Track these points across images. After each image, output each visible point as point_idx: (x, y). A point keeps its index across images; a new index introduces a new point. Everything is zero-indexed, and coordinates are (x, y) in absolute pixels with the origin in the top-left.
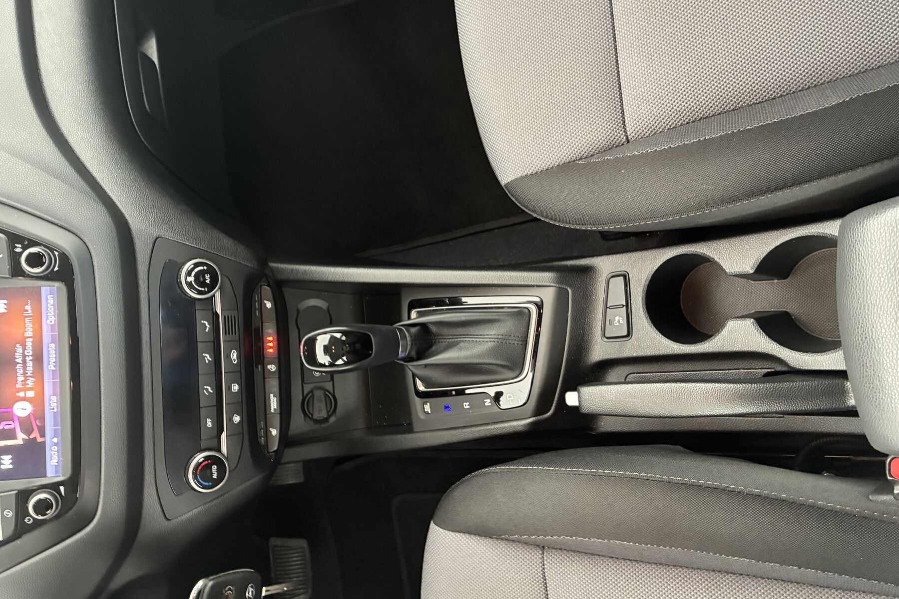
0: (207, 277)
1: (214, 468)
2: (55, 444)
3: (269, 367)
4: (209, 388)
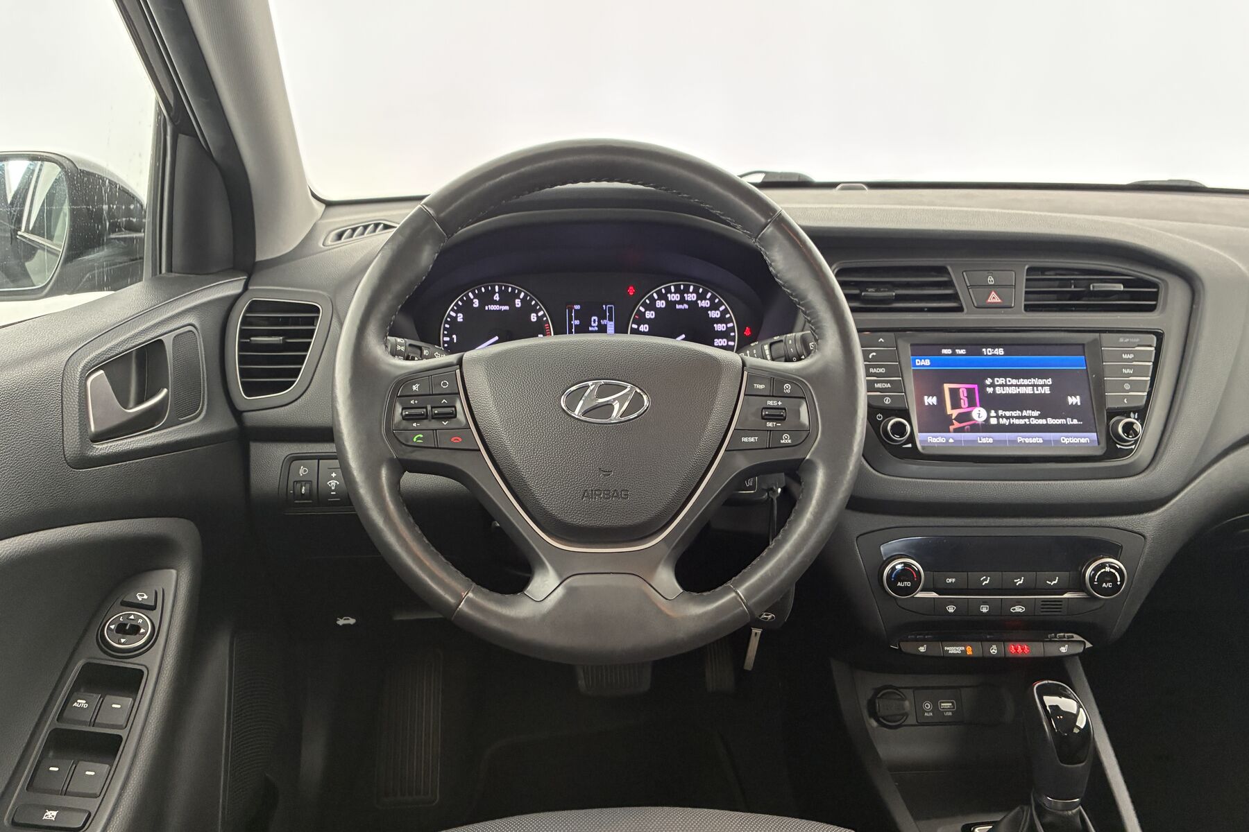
0: (1110, 585)
1: (908, 584)
2: (947, 441)
3: (994, 647)
4: (987, 582)
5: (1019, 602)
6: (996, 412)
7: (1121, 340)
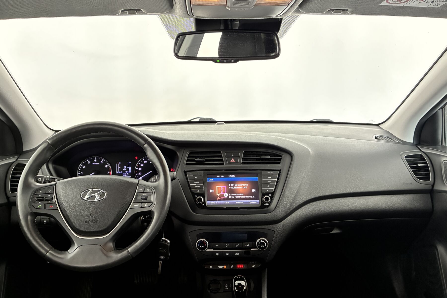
0: (263, 246)
1: (203, 247)
2: (216, 203)
3: (233, 266)
4: (228, 246)
5: (237, 252)
6: (231, 194)
7: (268, 173)
